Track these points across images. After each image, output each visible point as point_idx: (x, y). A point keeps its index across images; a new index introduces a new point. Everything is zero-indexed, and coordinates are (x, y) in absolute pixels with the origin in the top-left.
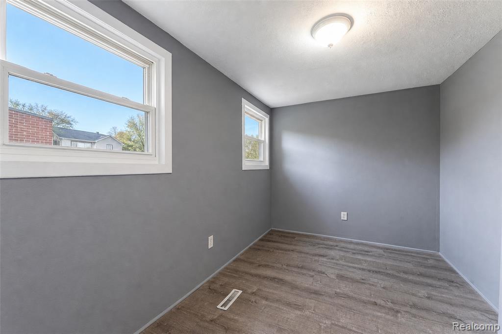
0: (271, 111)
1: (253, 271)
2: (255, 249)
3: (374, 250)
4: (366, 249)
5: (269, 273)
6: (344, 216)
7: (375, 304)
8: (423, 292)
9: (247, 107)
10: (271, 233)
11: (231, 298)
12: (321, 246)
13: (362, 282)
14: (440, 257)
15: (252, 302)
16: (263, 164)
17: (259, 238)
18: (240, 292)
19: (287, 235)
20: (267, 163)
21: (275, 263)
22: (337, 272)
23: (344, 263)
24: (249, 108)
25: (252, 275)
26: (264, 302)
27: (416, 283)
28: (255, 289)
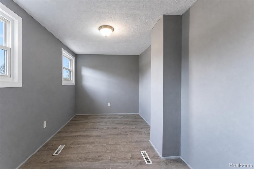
0: (76, 56)
1: (69, 135)
2: (68, 125)
3: (120, 116)
4: (117, 116)
5: (78, 134)
6: (109, 104)
7: (121, 134)
8: (134, 127)
9: (64, 53)
10: (76, 116)
11: (60, 149)
12: (100, 118)
13: (116, 128)
14: (139, 115)
15: (71, 147)
16: (72, 82)
17: (70, 120)
18: (64, 145)
19: (84, 116)
20: (74, 81)
21: (80, 129)
22: (107, 127)
23: (110, 123)
24: (65, 53)
25: (69, 137)
26: (77, 146)
27: (131, 124)
28: (71, 142)
